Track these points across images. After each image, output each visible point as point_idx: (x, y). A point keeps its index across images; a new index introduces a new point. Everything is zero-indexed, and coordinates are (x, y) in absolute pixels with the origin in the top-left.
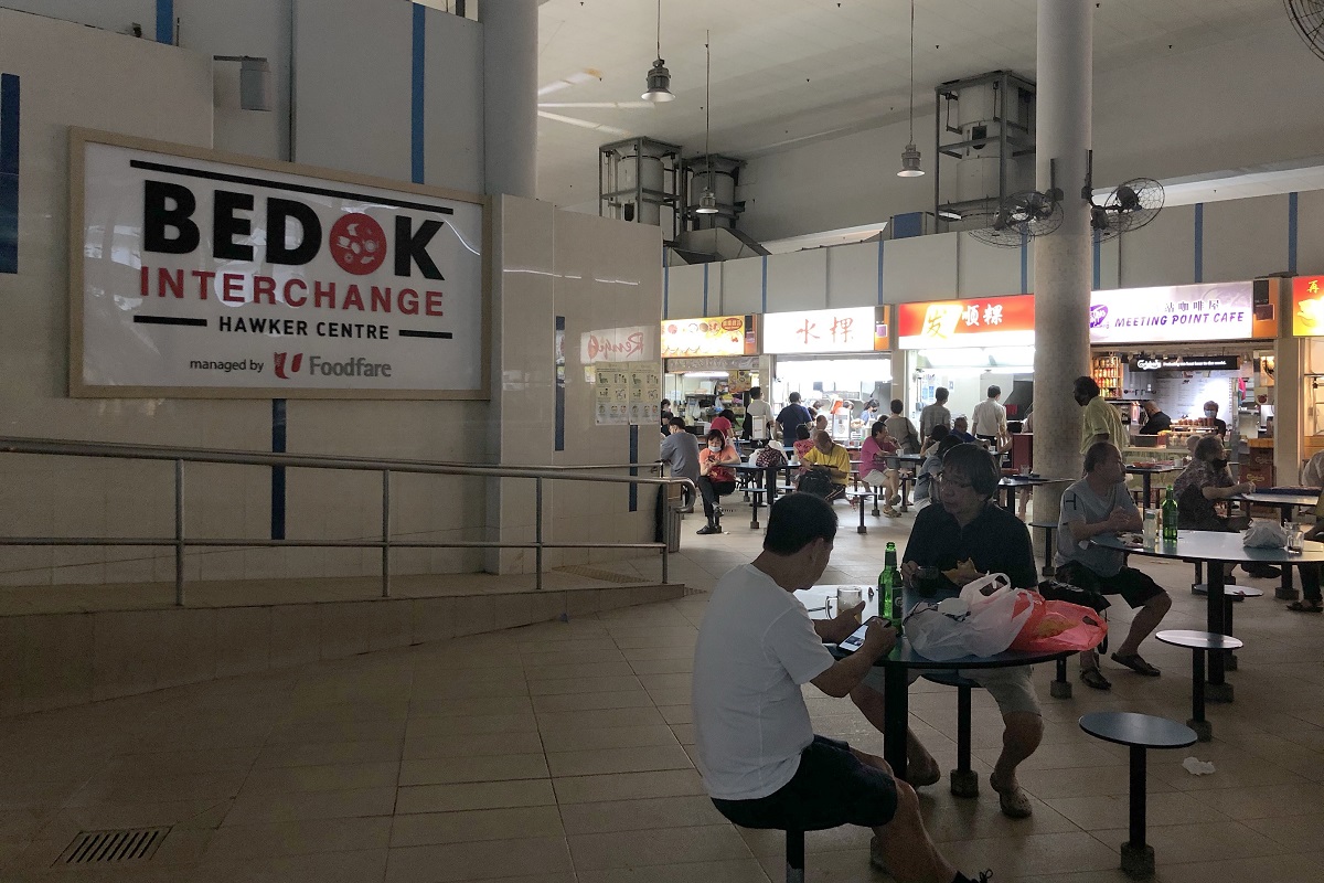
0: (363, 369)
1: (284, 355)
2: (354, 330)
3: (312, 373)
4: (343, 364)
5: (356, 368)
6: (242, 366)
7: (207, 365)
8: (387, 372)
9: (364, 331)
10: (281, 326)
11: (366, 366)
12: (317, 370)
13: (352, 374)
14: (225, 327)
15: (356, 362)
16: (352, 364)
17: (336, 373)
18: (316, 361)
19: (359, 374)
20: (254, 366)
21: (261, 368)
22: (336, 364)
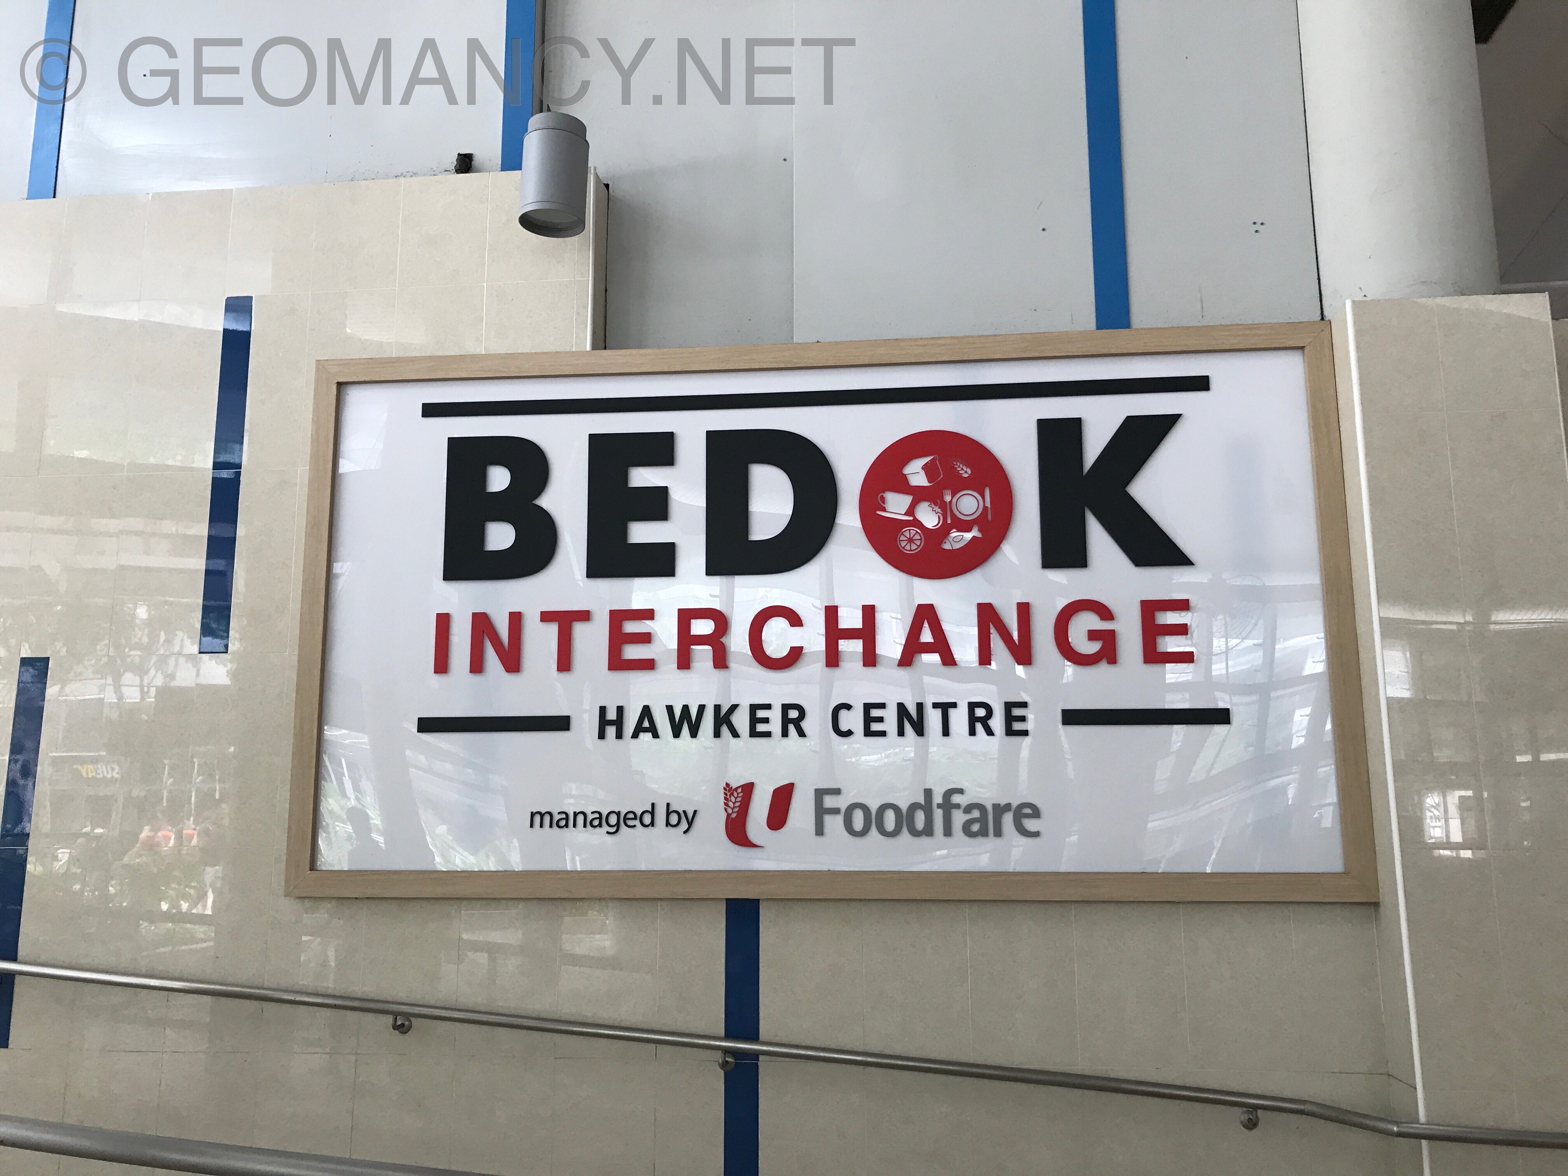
0: (959, 818)
1: (748, 789)
2: (933, 718)
3: (820, 831)
4: (904, 806)
5: (938, 814)
6: (647, 819)
7: (564, 821)
8: (1031, 825)
9: (959, 719)
10: (741, 720)
11: (968, 809)
12: (835, 824)
13: (928, 831)
14: (611, 731)
15: (938, 799)
16: (927, 807)
17: (883, 831)
18: (829, 802)
19: (948, 832)
20: (674, 819)
21: (690, 824)
22: (883, 808)
